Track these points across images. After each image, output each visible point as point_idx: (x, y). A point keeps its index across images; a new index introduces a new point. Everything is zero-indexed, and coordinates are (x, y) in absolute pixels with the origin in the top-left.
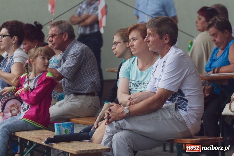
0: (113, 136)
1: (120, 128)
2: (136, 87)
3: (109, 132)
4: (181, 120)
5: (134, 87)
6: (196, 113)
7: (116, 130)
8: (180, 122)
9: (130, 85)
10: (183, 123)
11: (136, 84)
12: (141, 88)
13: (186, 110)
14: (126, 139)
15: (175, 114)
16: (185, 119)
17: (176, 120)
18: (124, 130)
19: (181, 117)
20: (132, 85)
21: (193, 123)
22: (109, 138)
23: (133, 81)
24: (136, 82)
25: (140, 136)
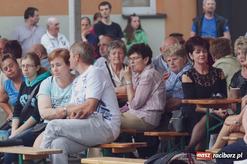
0: (51, 142)
1: (57, 135)
2: (60, 102)
3: (48, 139)
4: (108, 128)
5: (57, 102)
6: (117, 122)
7: (54, 136)
8: (107, 130)
9: (53, 101)
10: (110, 130)
11: (59, 100)
12: (65, 102)
13: (110, 120)
14: (64, 144)
15: (103, 123)
16: (111, 127)
17: (104, 127)
18: (61, 136)
19: (108, 125)
20: (55, 101)
21: (116, 130)
22: (48, 143)
23: (56, 97)
24: (58, 98)
25: (73, 142)
